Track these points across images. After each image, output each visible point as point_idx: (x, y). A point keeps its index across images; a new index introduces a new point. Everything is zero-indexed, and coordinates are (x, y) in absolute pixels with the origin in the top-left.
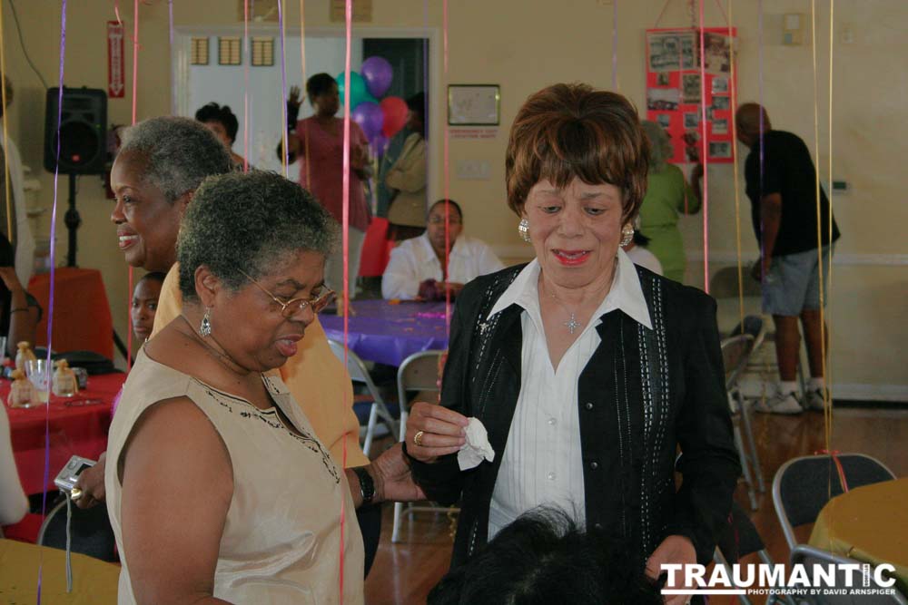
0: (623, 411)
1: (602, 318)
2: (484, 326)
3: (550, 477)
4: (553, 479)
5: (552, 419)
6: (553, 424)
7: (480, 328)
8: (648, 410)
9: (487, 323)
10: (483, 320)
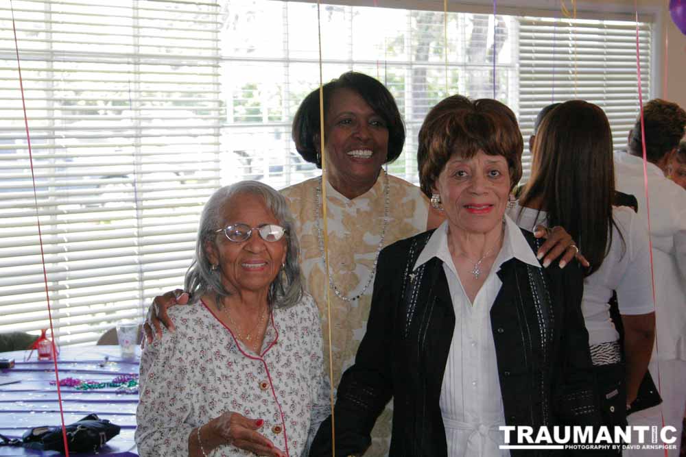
0: (525, 332)
1: (501, 267)
2: (412, 276)
3: (474, 383)
4: (476, 385)
5: (473, 342)
6: (475, 345)
7: (410, 278)
8: (543, 330)
9: (415, 273)
10: (410, 272)
